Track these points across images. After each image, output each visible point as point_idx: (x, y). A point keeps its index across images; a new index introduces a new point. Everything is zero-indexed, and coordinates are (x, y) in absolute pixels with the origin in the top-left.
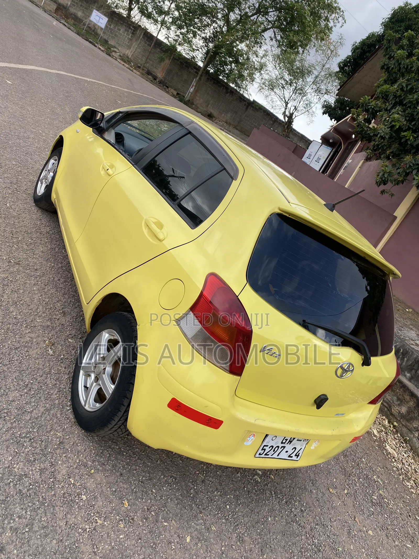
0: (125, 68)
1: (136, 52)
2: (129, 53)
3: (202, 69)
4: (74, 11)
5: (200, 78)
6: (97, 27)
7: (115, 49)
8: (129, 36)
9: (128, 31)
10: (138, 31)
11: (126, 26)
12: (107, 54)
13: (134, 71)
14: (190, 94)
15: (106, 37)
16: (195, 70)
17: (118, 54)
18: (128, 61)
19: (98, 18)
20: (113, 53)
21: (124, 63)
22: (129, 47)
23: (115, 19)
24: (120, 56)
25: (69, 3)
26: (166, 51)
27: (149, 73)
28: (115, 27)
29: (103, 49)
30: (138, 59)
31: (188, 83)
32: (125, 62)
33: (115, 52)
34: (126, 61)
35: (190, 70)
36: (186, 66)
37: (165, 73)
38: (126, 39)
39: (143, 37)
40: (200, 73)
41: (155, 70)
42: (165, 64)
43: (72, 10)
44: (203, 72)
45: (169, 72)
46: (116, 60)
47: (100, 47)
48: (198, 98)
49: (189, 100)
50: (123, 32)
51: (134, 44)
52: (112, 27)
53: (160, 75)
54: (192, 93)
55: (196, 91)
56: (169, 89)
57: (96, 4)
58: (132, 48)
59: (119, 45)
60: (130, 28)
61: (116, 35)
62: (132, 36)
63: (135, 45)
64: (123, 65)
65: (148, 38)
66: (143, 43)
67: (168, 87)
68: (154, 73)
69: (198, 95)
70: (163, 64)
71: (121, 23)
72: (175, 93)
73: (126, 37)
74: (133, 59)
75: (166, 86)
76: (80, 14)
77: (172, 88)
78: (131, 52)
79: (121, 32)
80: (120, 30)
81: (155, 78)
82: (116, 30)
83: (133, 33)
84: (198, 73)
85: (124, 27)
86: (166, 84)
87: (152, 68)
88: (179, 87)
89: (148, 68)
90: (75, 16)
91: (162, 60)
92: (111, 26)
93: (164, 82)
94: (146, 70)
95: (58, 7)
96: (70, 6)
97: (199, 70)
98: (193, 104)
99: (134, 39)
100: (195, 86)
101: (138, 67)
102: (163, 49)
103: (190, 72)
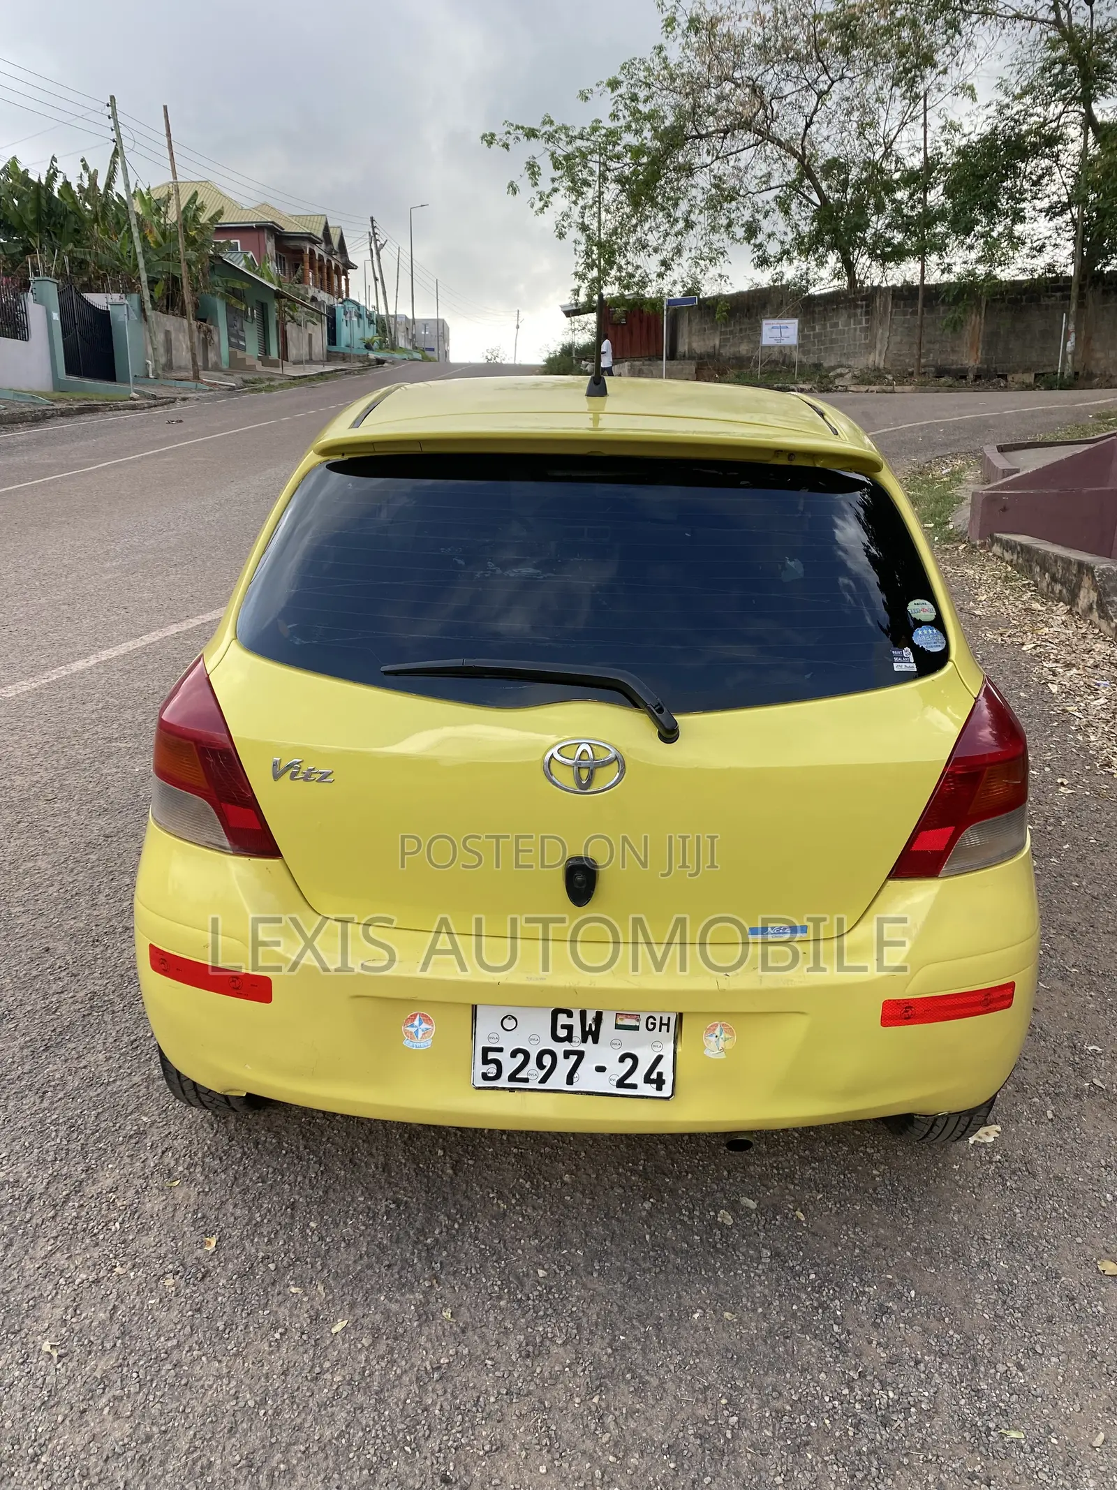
0: (875, 395)
1: (890, 348)
2: (875, 359)
3: (1074, 280)
4: (732, 350)
5: (1081, 305)
6: (787, 351)
7: (839, 371)
8: (861, 323)
9: (855, 315)
10: (878, 300)
11: (845, 308)
12: (821, 391)
13: (898, 388)
14: (1070, 357)
15: (812, 359)
16: (1058, 294)
17: (850, 375)
18: (878, 377)
19: (776, 333)
20: (838, 382)
21: (867, 387)
22: (871, 347)
23: (817, 310)
24: (855, 377)
25: (717, 342)
26: (957, 299)
27: (941, 372)
28: (824, 327)
29: (810, 387)
30: (901, 358)
31: (1051, 335)
32: (870, 383)
33: (841, 375)
34: (873, 379)
35: (1045, 301)
36: (1030, 300)
37: (983, 348)
38: (858, 332)
39: (895, 305)
40: (1074, 292)
41: (953, 357)
42: (974, 328)
43: (727, 352)
44: (1081, 287)
45: (991, 340)
46: (847, 391)
47: (801, 386)
48: (1099, 355)
49: (1077, 374)
50: (846, 326)
51: (880, 331)
52: (817, 331)
53: (970, 360)
54: (1074, 353)
55: (1085, 343)
56: (1010, 378)
57: (768, 306)
58: (878, 346)
59: (847, 355)
60: (856, 306)
61: (832, 341)
62: (867, 321)
63: (882, 333)
64: (867, 391)
65: (904, 298)
66: (900, 318)
67: (1004, 377)
68: (954, 367)
69: (1096, 345)
70: (967, 334)
71: (833, 309)
72: (1029, 378)
73: (855, 329)
74: (892, 365)
75: (999, 376)
76: (744, 349)
77: (1016, 372)
78: (880, 354)
79: (840, 327)
80: (836, 325)
81: (961, 375)
82: (828, 329)
83: (867, 313)
84: (1068, 297)
85: (844, 311)
86: (996, 371)
87: (944, 356)
88: (1035, 359)
89: (934, 363)
90: (736, 358)
91: (956, 325)
92: (814, 329)
93: (988, 370)
94: (933, 369)
95: (698, 364)
96: (720, 346)
97: (1069, 288)
98: (1090, 376)
99: (876, 323)
100: (1077, 330)
101: (904, 377)
102: (947, 299)
103: (1047, 307)
